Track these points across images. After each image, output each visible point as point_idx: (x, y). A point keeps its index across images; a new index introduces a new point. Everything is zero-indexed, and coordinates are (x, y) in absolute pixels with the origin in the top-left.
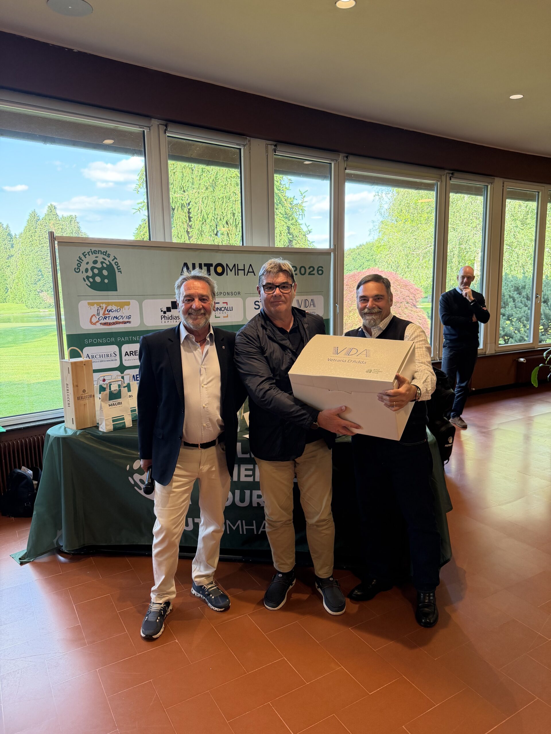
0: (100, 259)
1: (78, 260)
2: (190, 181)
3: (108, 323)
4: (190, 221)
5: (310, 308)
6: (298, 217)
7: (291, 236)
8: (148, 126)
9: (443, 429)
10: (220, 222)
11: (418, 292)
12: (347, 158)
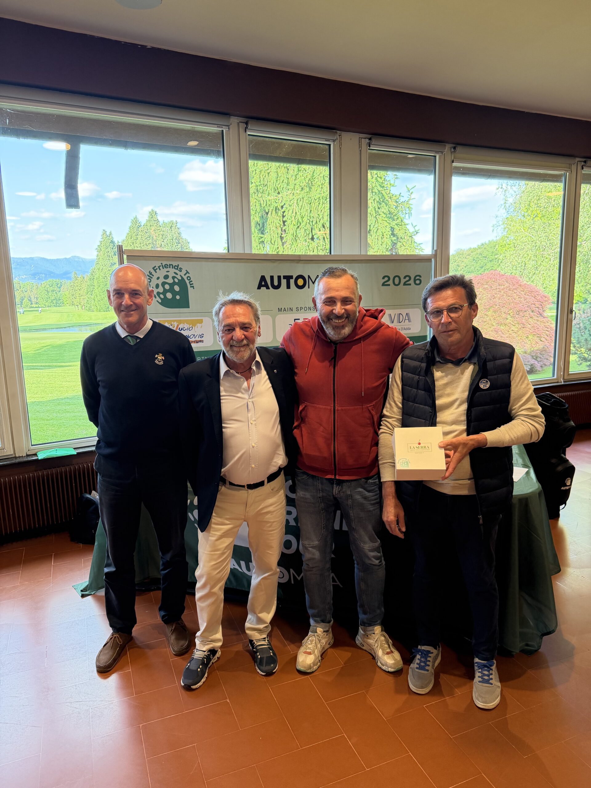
0: (171, 274)
2: (285, 182)
4: (284, 225)
5: (404, 324)
6: (404, 216)
7: (395, 238)
8: (227, 124)
9: (560, 468)
10: (315, 225)
12: (455, 150)
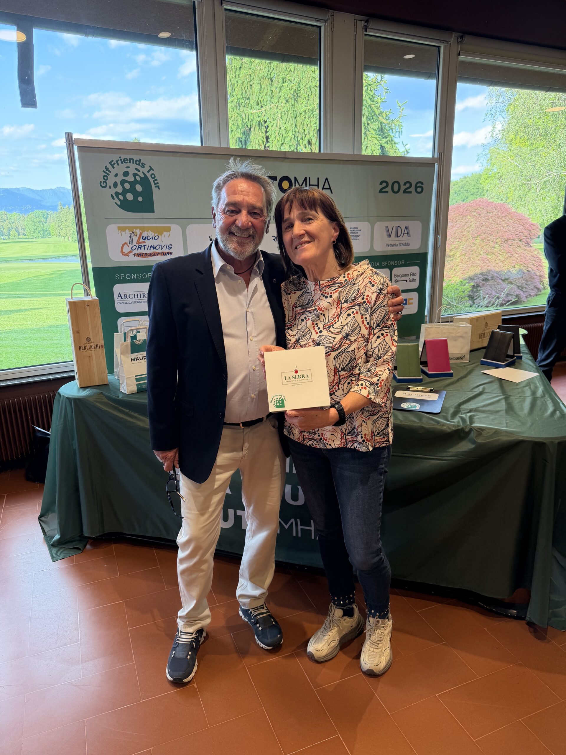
0: (132, 171)
1: (104, 171)
2: (268, 94)
3: (143, 254)
4: (268, 142)
5: (403, 239)
6: (394, 134)
10: (301, 141)
11: (534, 227)
12: (462, 39)
